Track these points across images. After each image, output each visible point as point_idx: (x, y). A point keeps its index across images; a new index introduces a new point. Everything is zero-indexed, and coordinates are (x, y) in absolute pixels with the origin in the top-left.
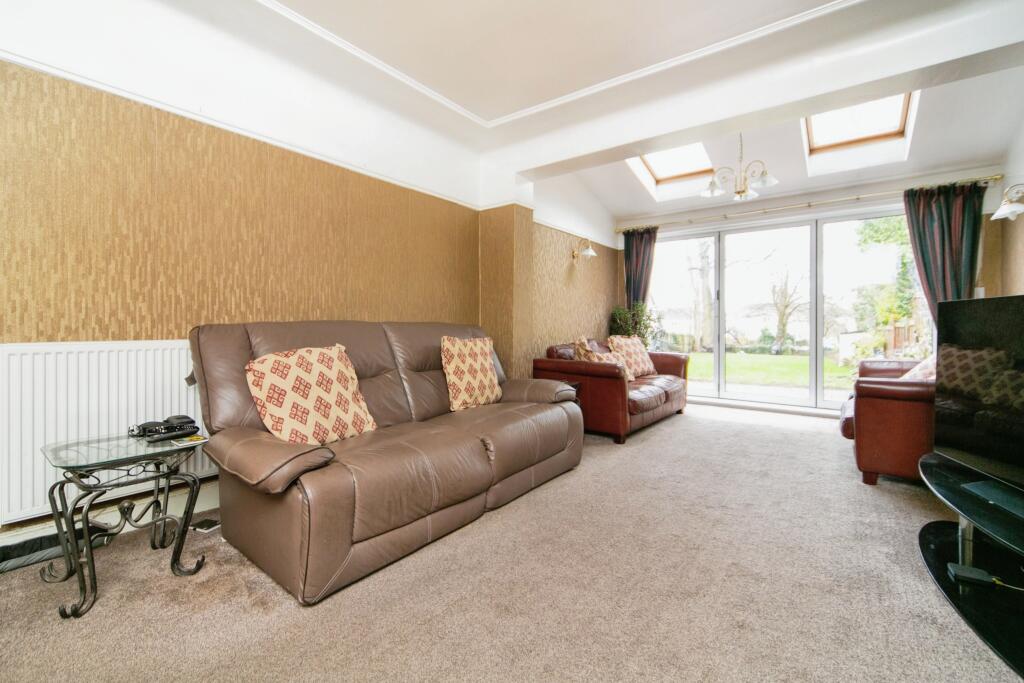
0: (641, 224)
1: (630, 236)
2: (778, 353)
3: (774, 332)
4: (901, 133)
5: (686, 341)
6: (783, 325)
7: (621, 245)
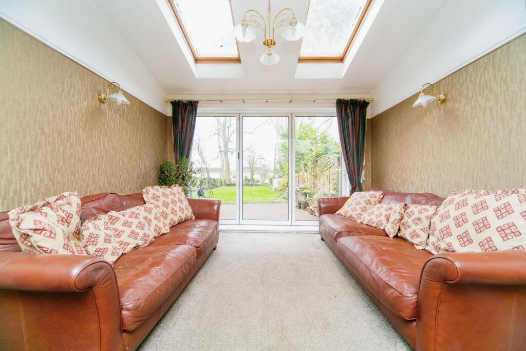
0: (185, 98)
1: (177, 105)
2: (251, 185)
3: (249, 177)
4: (341, 60)
5: (219, 182)
6: (252, 175)
7: (169, 112)
